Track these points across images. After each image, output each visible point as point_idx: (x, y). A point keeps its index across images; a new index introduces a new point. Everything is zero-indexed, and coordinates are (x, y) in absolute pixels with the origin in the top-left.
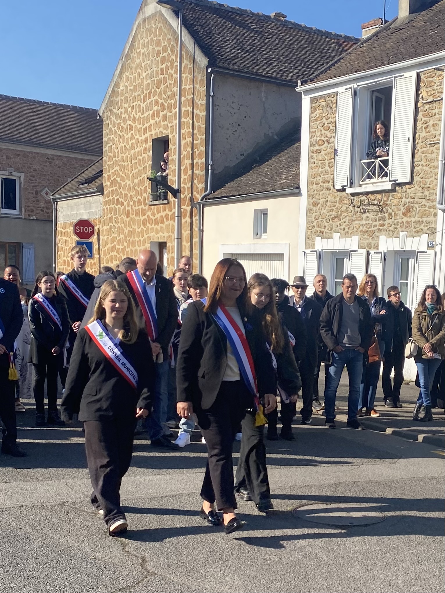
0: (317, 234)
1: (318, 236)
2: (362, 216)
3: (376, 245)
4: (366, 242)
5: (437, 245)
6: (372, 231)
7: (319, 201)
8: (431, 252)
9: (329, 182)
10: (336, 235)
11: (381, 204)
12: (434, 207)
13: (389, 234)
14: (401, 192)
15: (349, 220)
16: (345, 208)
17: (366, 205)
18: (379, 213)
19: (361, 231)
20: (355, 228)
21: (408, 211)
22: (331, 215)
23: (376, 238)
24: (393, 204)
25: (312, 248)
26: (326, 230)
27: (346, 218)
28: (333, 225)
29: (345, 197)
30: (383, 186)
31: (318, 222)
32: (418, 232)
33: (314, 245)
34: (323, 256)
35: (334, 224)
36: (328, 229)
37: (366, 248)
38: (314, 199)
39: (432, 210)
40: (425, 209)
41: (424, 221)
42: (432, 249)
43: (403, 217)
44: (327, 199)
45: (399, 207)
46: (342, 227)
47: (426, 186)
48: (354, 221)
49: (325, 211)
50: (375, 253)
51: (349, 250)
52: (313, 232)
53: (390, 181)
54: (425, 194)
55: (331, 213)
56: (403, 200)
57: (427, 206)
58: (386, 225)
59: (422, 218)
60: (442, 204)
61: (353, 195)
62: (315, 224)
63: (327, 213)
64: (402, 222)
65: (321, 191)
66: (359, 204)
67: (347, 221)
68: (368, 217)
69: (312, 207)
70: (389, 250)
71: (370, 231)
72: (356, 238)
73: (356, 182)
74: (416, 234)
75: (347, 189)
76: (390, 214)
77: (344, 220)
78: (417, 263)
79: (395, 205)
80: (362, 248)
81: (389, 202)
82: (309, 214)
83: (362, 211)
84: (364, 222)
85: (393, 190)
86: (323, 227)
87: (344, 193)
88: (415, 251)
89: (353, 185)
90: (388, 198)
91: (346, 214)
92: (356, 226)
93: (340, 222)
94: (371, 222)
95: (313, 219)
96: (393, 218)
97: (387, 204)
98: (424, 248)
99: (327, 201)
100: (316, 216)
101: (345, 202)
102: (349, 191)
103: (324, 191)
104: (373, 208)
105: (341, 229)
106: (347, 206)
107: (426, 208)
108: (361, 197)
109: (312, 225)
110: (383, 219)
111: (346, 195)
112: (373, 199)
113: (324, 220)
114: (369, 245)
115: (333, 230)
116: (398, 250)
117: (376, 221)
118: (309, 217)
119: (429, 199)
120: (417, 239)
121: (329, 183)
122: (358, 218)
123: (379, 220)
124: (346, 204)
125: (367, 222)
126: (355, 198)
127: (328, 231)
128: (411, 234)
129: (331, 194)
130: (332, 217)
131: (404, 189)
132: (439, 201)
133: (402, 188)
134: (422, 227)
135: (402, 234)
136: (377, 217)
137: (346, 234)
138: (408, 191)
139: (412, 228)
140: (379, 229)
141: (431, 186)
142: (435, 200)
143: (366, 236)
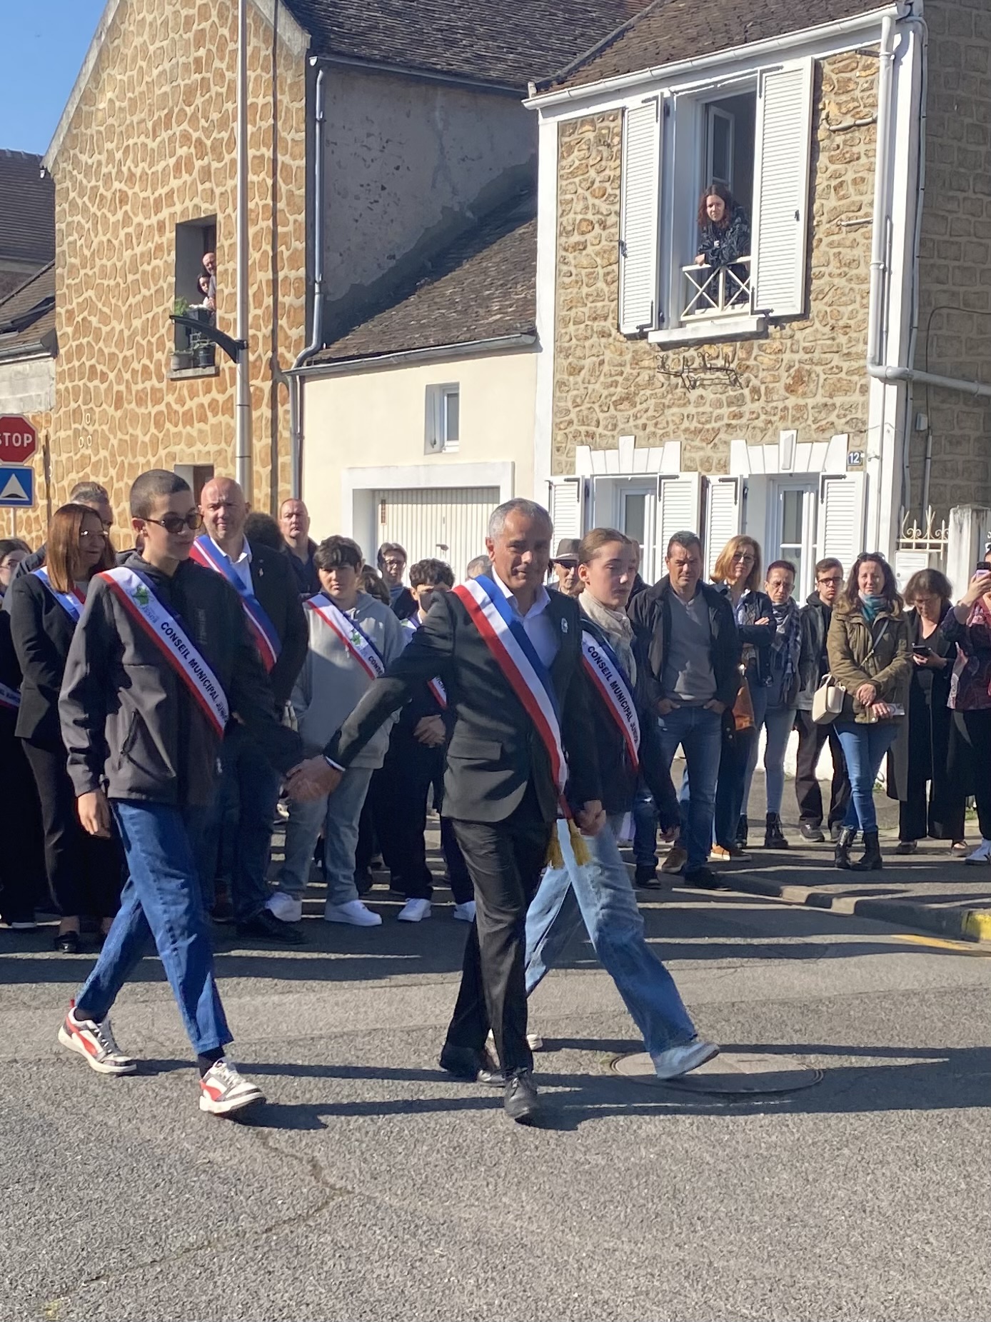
0: (579, 439)
1: (582, 444)
2: (688, 394)
3: (722, 462)
4: (698, 455)
5: (870, 459)
6: (713, 429)
7: (582, 362)
8: (857, 476)
9: (606, 318)
10: (626, 442)
11: (733, 366)
12: (861, 372)
13: (754, 436)
14: (781, 338)
15: (656, 405)
16: (647, 378)
17: (695, 369)
18: (729, 388)
19: (686, 430)
20: (671, 424)
21: (799, 380)
22: (612, 395)
23: (721, 447)
24: (762, 367)
25: (568, 473)
26: (600, 430)
27: (648, 402)
28: (619, 418)
29: (644, 353)
30: (736, 324)
31: (580, 411)
32: (823, 430)
33: (572, 464)
34: (594, 489)
35: (619, 414)
36: (607, 426)
37: (700, 470)
38: (571, 359)
39: (855, 378)
40: (838, 376)
41: (838, 405)
42: (858, 470)
43: (787, 395)
44: (601, 357)
45: (776, 373)
46: (640, 422)
47: (841, 323)
48: (669, 407)
49: (597, 386)
50: (720, 480)
51: (658, 476)
52: (570, 436)
53: (753, 312)
54: (837, 341)
55: (612, 390)
56: (787, 356)
57: (844, 370)
58: (747, 416)
59: (831, 396)
60: (880, 364)
61: (664, 346)
62: (573, 416)
63: (603, 391)
64: (786, 408)
65: (586, 338)
66: (681, 368)
67: (652, 408)
68: (702, 397)
69: (566, 377)
70: (753, 473)
71: (708, 430)
72: (673, 448)
73: (671, 315)
74: (821, 436)
75: (650, 334)
76: (755, 391)
77: (644, 405)
78: (822, 502)
79: (767, 369)
80: (688, 469)
81: (751, 362)
82: (558, 394)
83: (687, 383)
84: (691, 409)
85: (762, 334)
86: (594, 423)
87: (642, 343)
88: (818, 474)
89: (665, 323)
90: (749, 353)
91: (648, 392)
92: (674, 418)
93: (635, 410)
94: (711, 409)
95: (570, 404)
96: (763, 398)
97: (748, 367)
98: (837, 465)
99: (601, 363)
100: (576, 396)
101: (646, 363)
102: (656, 337)
103: (595, 339)
104: (713, 377)
105: (636, 427)
106: (651, 373)
107: (843, 375)
108: (685, 351)
109: (567, 418)
110: (740, 401)
111: (648, 347)
112: (715, 355)
113: (596, 407)
114: (707, 464)
115: (618, 429)
116: (776, 472)
117: (721, 406)
118: (560, 399)
119: (848, 354)
120: (820, 447)
121: (605, 320)
122: (679, 399)
123: (730, 404)
124: (649, 368)
125: (701, 409)
126: (670, 353)
127: (606, 432)
128: (808, 436)
129: (612, 347)
130: (614, 398)
131: (787, 331)
132: (874, 358)
133: (783, 328)
134: (833, 418)
135: (785, 436)
136: (724, 397)
137: (651, 437)
138: (799, 335)
139: (810, 422)
140: (729, 425)
141: (852, 322)
142: (862, 356)
143: (697, 443)
